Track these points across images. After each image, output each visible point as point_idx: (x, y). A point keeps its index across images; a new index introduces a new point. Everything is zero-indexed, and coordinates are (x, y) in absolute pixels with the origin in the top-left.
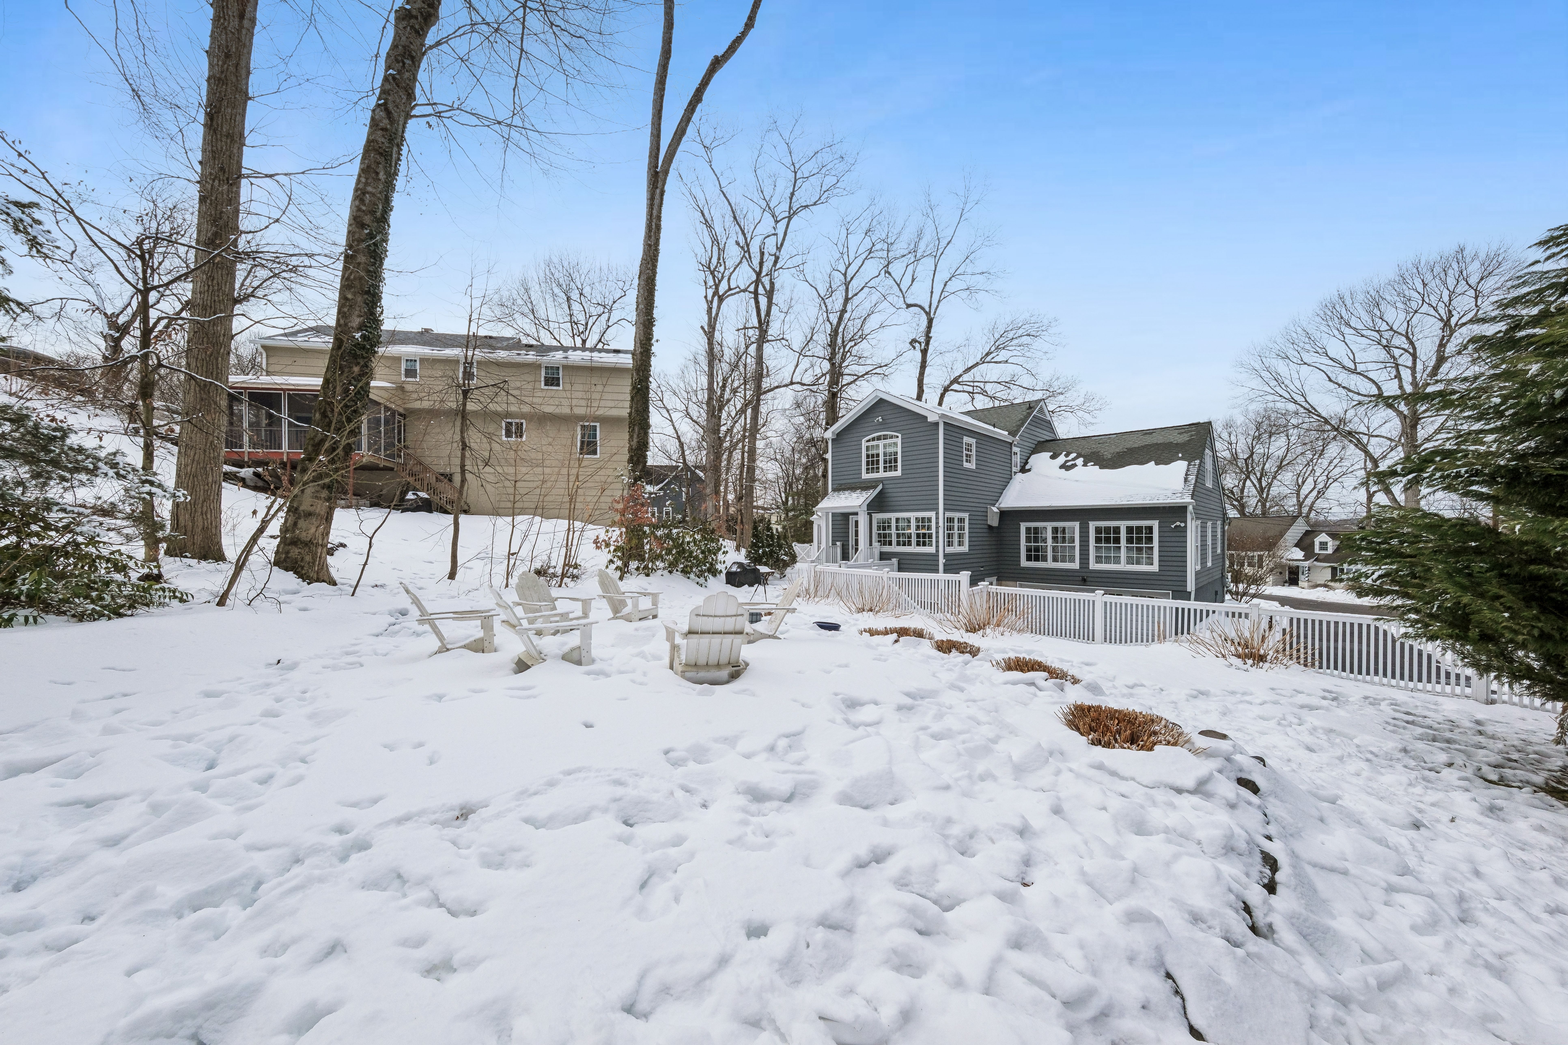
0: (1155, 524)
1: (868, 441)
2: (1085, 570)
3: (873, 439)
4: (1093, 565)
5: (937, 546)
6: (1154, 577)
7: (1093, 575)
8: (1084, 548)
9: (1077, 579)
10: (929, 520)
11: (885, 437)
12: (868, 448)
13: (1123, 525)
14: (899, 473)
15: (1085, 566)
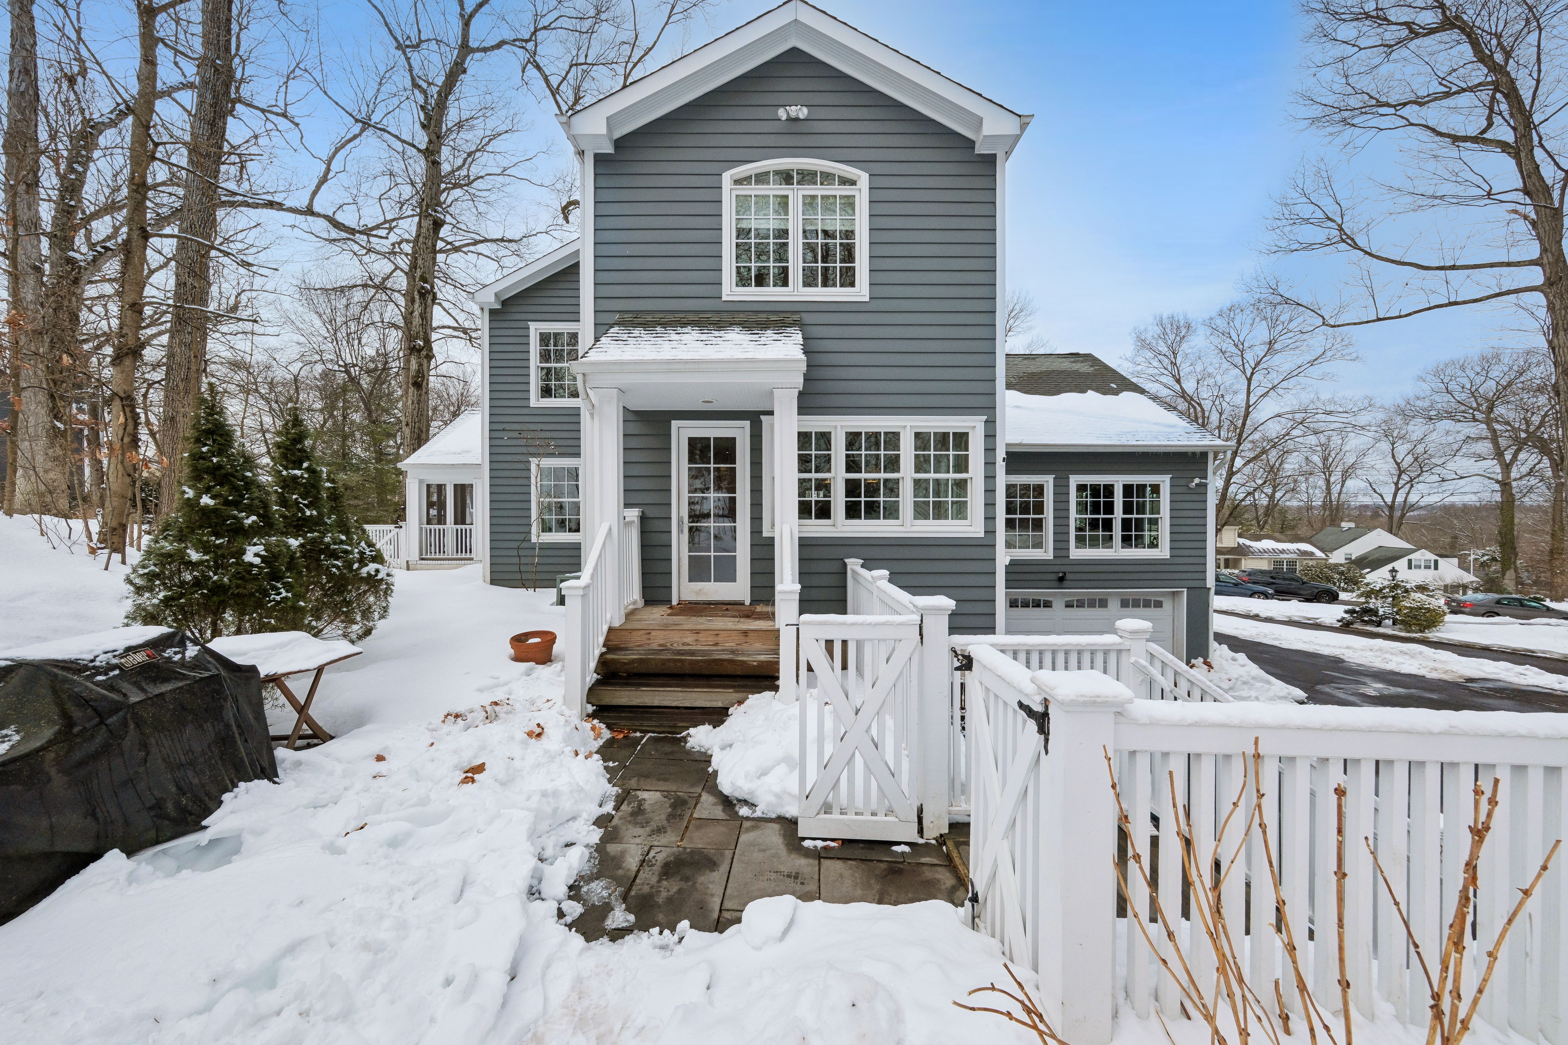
0: (1164, 481)
1: (738, 182)
2: (1064, 561)
3: (761, 178)
4: (1076, 553)
5: (990, 518)
6: (1163, 568)
7: (1075, 569)
8: (1061, 522)
9: (1048, 576)
10: (961, 439)
11: (807, 177)
12: (742, 202)
13: (1118, 481)
14: (861, 291)
15: (1063, 553)
